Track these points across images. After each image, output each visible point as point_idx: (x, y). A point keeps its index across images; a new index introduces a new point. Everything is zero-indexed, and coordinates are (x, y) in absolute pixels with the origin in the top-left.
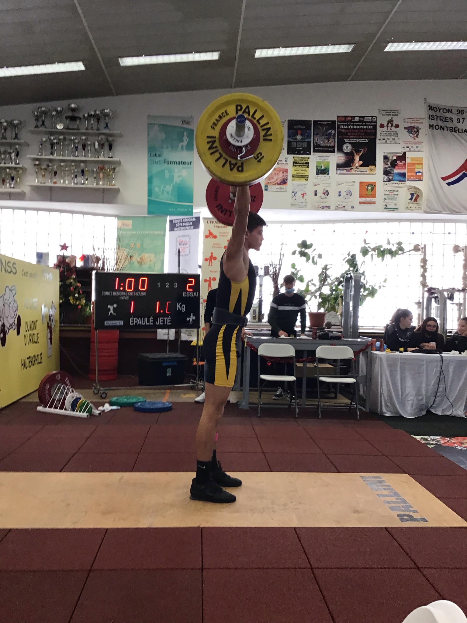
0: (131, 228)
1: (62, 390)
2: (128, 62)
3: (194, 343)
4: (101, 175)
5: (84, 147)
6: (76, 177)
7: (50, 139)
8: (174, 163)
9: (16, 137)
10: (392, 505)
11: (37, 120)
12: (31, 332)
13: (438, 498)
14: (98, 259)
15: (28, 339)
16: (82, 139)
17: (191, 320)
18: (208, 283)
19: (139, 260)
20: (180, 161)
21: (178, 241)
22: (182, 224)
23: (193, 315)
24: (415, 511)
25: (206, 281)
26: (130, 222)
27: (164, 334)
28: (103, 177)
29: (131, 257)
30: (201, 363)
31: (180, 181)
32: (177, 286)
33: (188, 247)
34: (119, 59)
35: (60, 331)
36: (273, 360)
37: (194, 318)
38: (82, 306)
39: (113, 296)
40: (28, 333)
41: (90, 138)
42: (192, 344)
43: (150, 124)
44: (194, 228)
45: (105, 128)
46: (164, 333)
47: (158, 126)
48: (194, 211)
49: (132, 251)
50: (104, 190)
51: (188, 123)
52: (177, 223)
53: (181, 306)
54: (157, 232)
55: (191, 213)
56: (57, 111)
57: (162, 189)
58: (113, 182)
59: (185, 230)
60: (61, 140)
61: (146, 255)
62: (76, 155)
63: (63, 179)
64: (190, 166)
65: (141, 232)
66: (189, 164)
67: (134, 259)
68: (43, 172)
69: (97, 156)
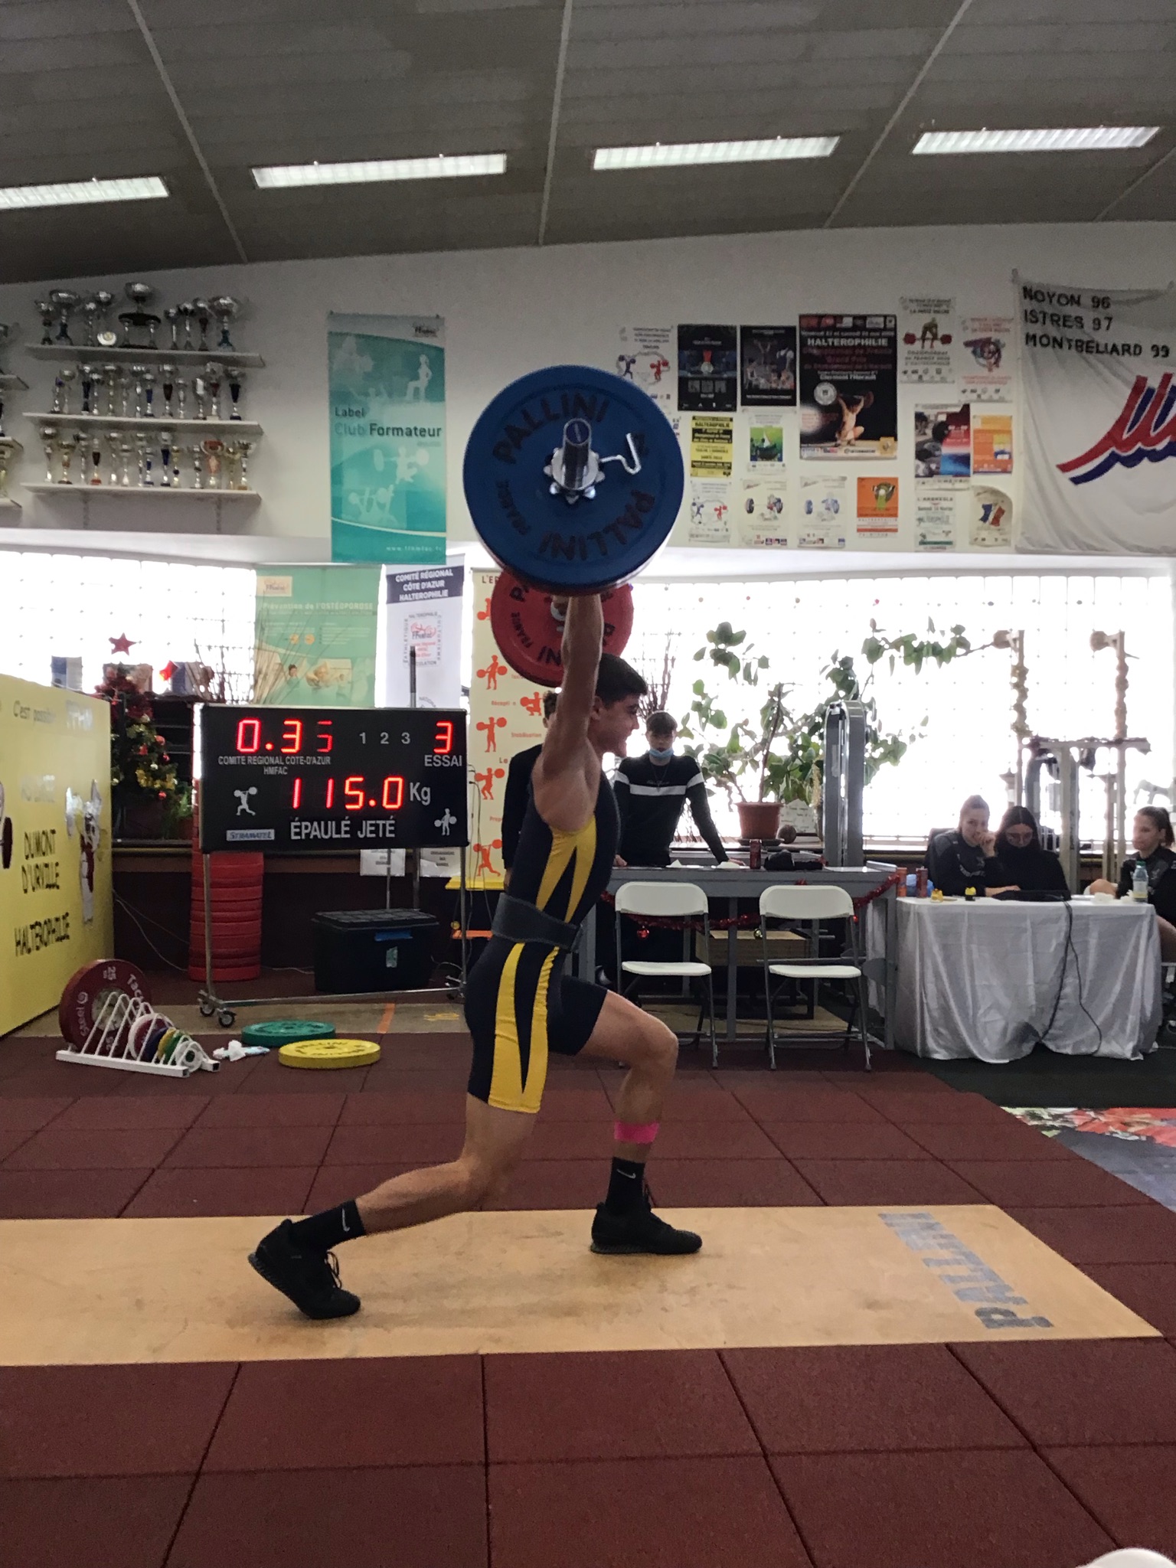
0: (290, 595)
1: (120, 1006)
2: (277, 177)
3: (454, 884)
4: (213, 462)
5: (169, 391)
6: (149, 466)
7: (82, 372)
8: (396, 432)
10: (963, 1285)
11: (48, 323)
12: (40, 860)
13: (1076, 1265)
14: (207, 675)
15: (31, 879)
16: (164, 371)
17: (446, 824)
18: (486, 732)
19: (312, 676)
20: (412, 428)
21: (409, 628)
22: (418, 585)
23: (452, 814)
24: (1018, 1301)
25: (480, 726)
26: (286, 581)
27: (378, 863)
28: (219, 467)
29: (292, 667)
30: (472, 934)
31: (413, 477)
32: (407, 743)
33: (434, 644)
34: (254, 171)
35: (115, 855)
36: (653, 924)
37: (453, 820)
38: (166, 790)
39: (249, 766)
40: (32, 862)
41: (181, 368)
42: (448, 886)
43: (330, 333)
44: (450, 595)
45: (220, 345)
46: (379, 860)
47: (354, 340)
48: (449, 552)
49: (293, 653)
50: (220, 501)
51: (429, 332)
52: (407, 582)
53: (419, 790)
54: (356, 606)
55: (441, 557)
56: (98, 302)
57: (366, 496)
58: (243, 479)
59: (428, 599)
60: (111, 374)
61: (330, 663)
62: (149, 412)
63: (115, 471)
64: (435, 439)
65: (315, 606)
66: (434, 435)
67: (300, 674)
68: (66, 454)
69: (201, 415)
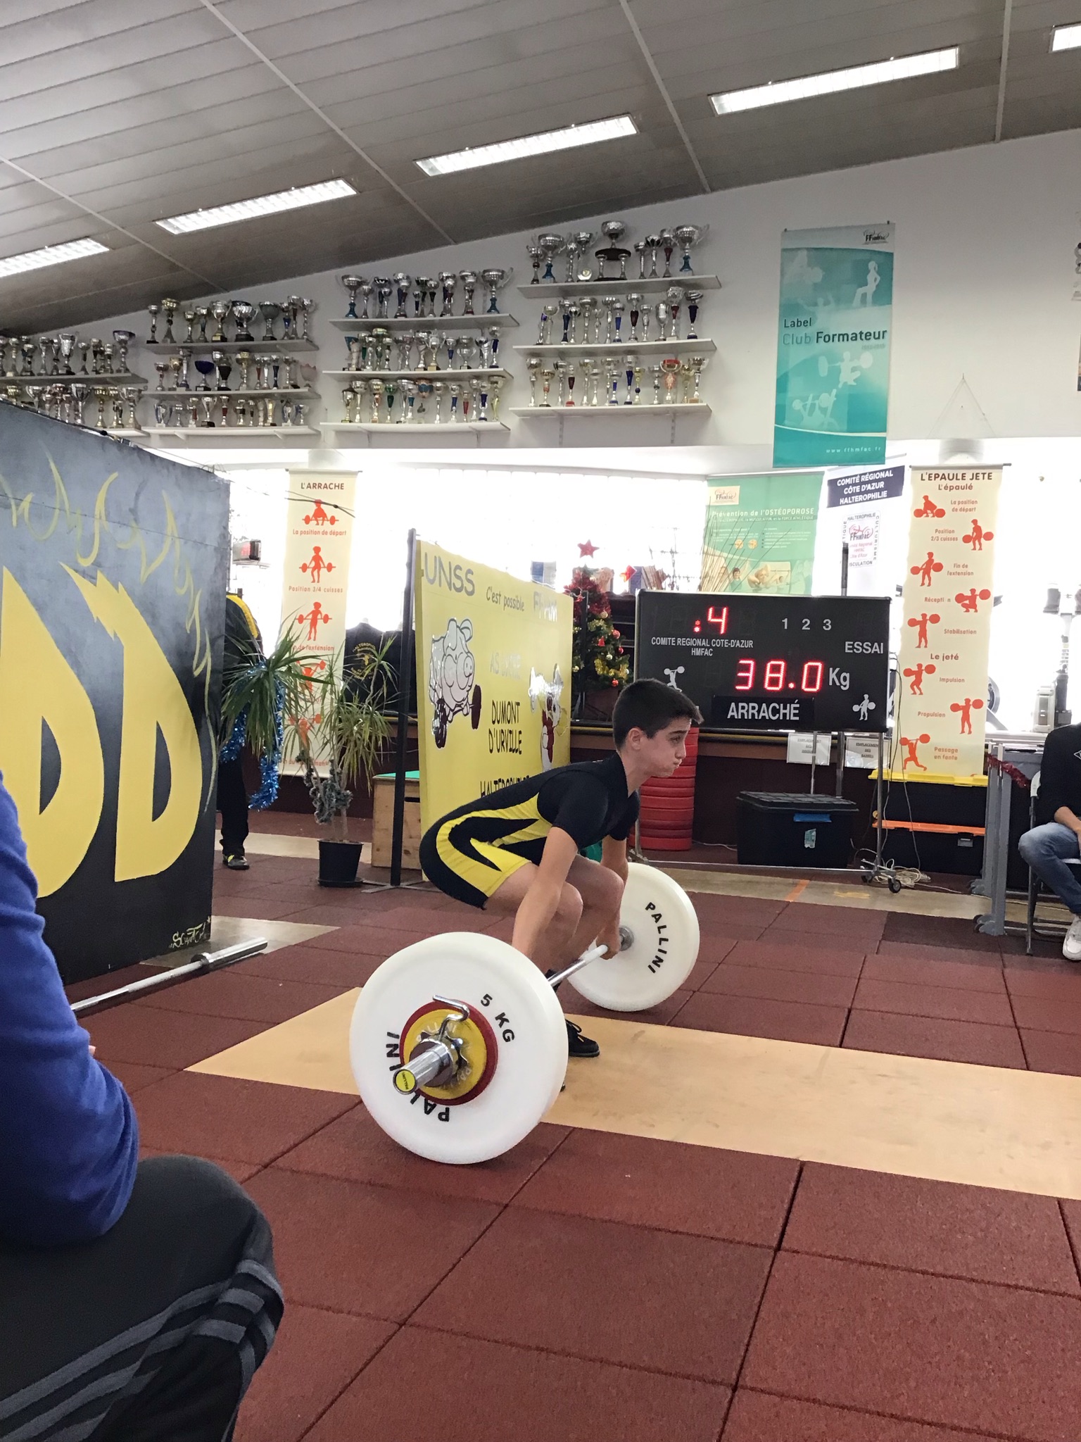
2: (732, 103)
3: (874, 776)
4: (670, 379)
5: (635, 315)
6: (615, 385)
7: (563, 306)
8: (841, 337)
9: (493, 308)
11: (536, 266)
12: (505, 726)
14: (660, 577)
15: (496, 741)
16: (632, 299)
17: (864, 710)
18: (917, 628)
19: (754, 578)
20: (858, 333)
21: (847, 529)
22: (858, 488)
23: (871, 700)
25: (912, 623)
26: (735, 490)
27: (804, 752)
28: (675, 383)
29: (736, 570)
30: (888, 824)
31: (854, 380)
32: (830, 627)
33: (871, 544)
34: (713, 99)
37: (872, 706)
38: (620, 679)
39: (678, 647)
40: (498, 727)
41: (646, 296)
42: (870, 777)
43: (784, 250)
44: (889, 496)
45: (681, 270)
46: (805, 744)
47: (805, 252)
48: (889, 452)
49: (736, 557)
50: (675, 415)
52: (848, 486)
53: (838, 675)
54: (798, 511)
55: (881, 460)
56: (579, 242)
57: (809, 402)
58: (696, 393)
59: (867, 500)
60: (587, 306)
61: (770, 566)
62: (617, 337)
63: (586, 393)
64: (881, 341)
65: (759, 513)
66: (879, 338)
67: (741, 576)
68: (547, 380)
69: (662, 337)
